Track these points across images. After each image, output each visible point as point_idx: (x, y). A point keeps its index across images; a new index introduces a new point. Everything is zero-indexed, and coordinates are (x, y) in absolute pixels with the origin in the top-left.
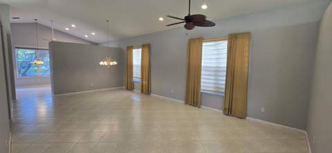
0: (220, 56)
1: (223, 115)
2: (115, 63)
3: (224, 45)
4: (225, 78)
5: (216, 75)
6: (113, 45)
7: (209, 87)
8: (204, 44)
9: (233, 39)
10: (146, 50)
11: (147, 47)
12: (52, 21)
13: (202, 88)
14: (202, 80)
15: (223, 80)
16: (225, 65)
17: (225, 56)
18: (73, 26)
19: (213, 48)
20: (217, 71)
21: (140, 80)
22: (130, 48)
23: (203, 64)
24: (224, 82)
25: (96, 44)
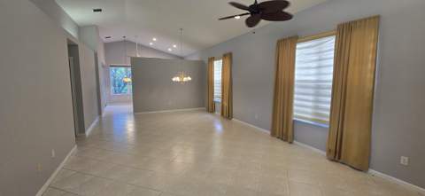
0: (324, 63)
1: (327, 161)
2: (189, 78)
3: (330, 44)
4: (330, 99)
5: (317, 95)
6: (196, 58)
7: (307, 113)
8: (298, 46)
9: (345, 32)
10: (227, 61)
11: (228, 57)
12: (136, 36)
13: (295, 114)
14: (295, 102)
15: (326, 103)
16: (331, 77)
17: (332, 62)
18: (155, 39)
19: (312, 50)
20: (318, 87)
21: (220, 100)
22: (212, 59)
23: (296, 78)
24: (329, 106)
25: (182, 58)
